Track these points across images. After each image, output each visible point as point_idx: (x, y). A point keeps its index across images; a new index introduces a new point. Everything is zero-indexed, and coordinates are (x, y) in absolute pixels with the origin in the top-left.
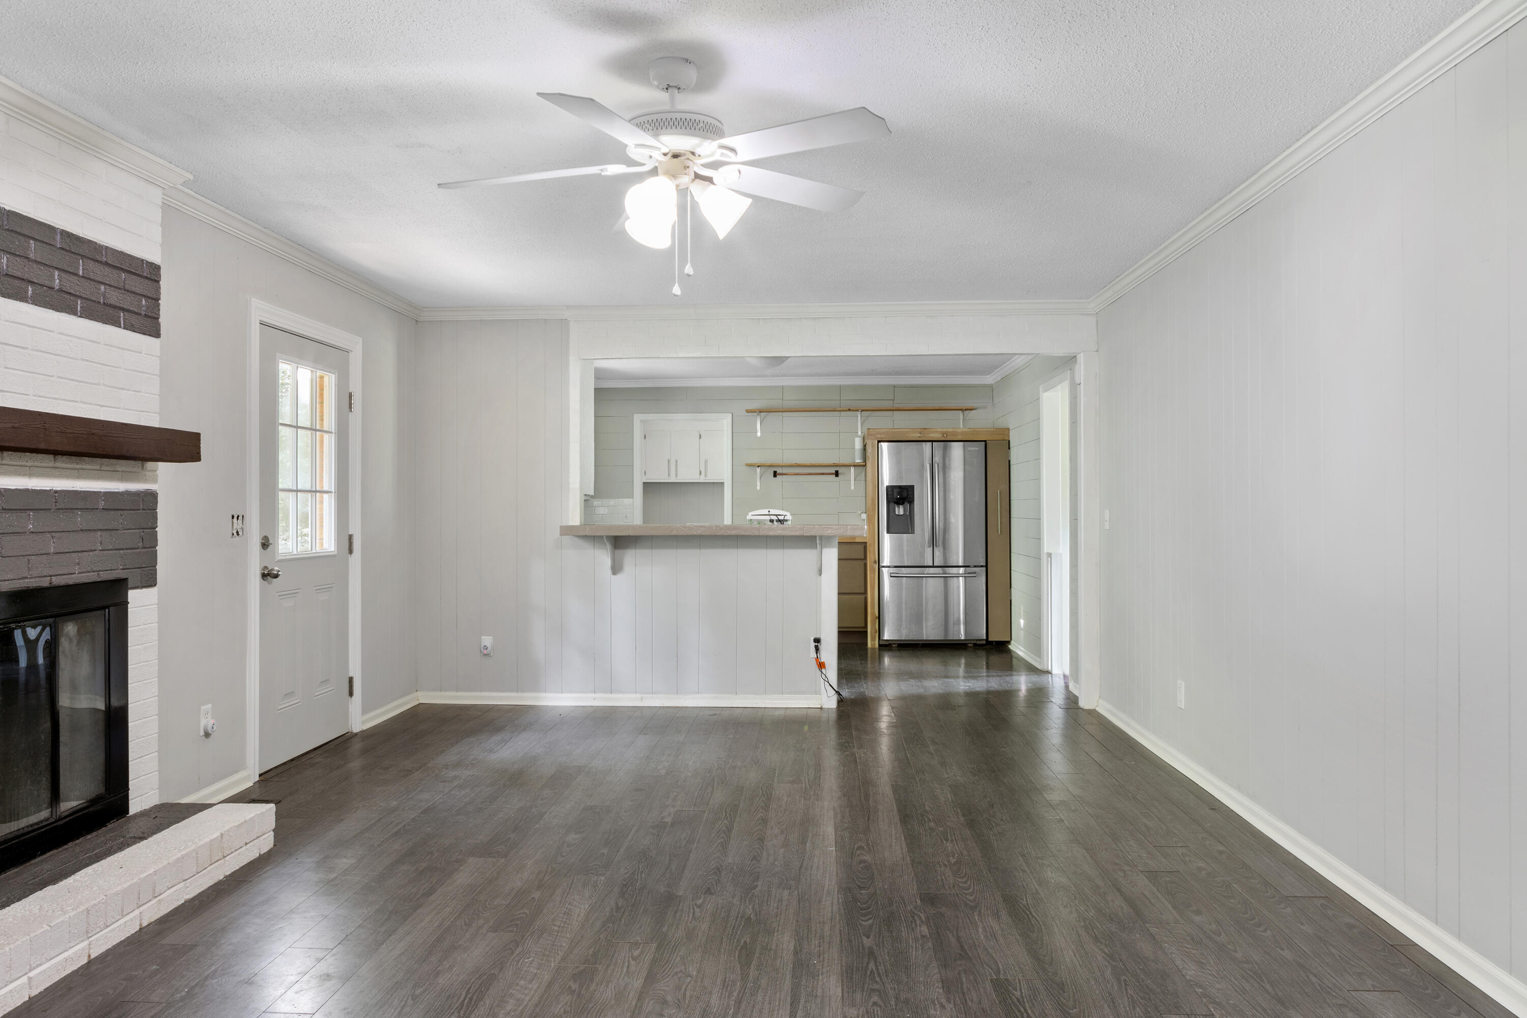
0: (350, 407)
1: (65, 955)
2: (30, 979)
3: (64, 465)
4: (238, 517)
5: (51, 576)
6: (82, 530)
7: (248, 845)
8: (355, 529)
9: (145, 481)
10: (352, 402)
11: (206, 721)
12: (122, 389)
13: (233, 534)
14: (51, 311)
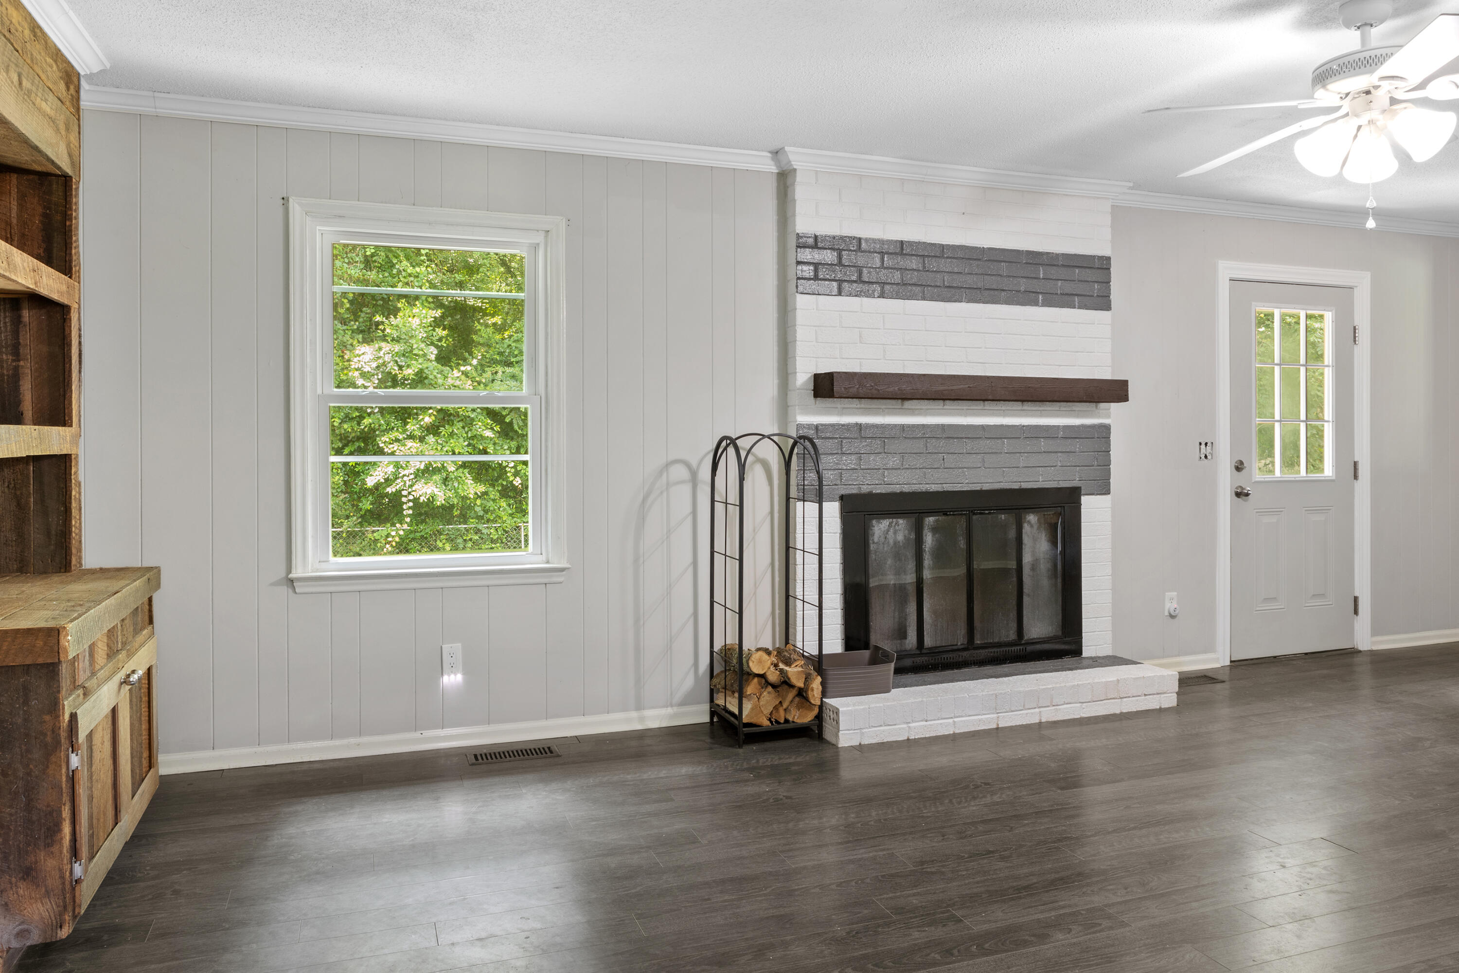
0: (1355, 341)
1: (980, 717)
2: (954, 722)
3: (1029, 408)
4: (1206, 444)
5: (1020, 482)
6: (1044, 452)
7: (1147, 697)
8: (1363, 454)
9: (1099, 417)
10: (1357, 335)
11: (1170, 605)
12: (1077, 352)
13: (1201, 458)
14: (1018, 306)
